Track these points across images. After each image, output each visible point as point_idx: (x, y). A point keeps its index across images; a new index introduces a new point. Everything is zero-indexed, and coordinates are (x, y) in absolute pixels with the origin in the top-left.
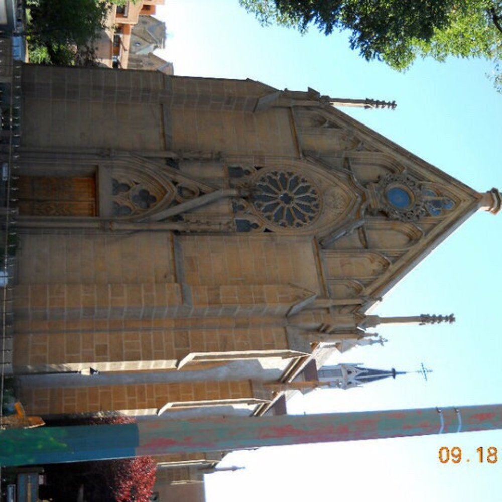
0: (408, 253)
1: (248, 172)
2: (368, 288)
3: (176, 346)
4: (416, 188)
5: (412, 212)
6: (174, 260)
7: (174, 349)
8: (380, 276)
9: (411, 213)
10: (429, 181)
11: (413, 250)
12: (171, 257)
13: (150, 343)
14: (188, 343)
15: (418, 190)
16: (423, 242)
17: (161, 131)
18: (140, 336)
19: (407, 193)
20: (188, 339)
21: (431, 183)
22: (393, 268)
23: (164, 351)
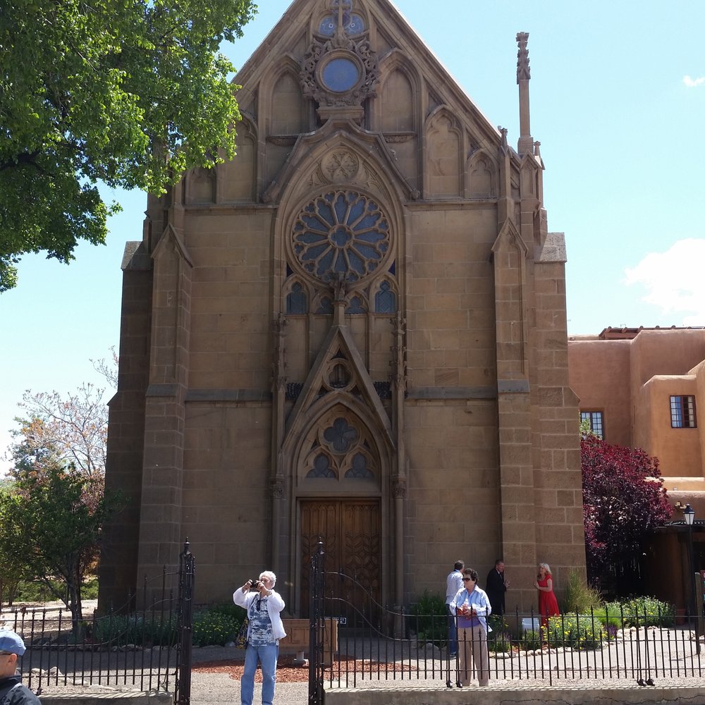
0: (427, 78)
1: (297, 286)
2: (481, 144)
3: (560, 404)
4: (325, 45)
5: (364, 60)
6: (445, 400)
7: (564, 407)
8: (464, 125)
9: (366, 62)
10: (308, 24)
11: (423, 71)
12: (441, 404)
13: (555, 437)
14: (555, 389)
15: (329, 43)
16: (411, 54)
17: (234, 405)
18: (546, 450)
19: (332, 60)
20: (548, 389)
21: (312, 22)
22: (451, 104)
23: (566, 420)
